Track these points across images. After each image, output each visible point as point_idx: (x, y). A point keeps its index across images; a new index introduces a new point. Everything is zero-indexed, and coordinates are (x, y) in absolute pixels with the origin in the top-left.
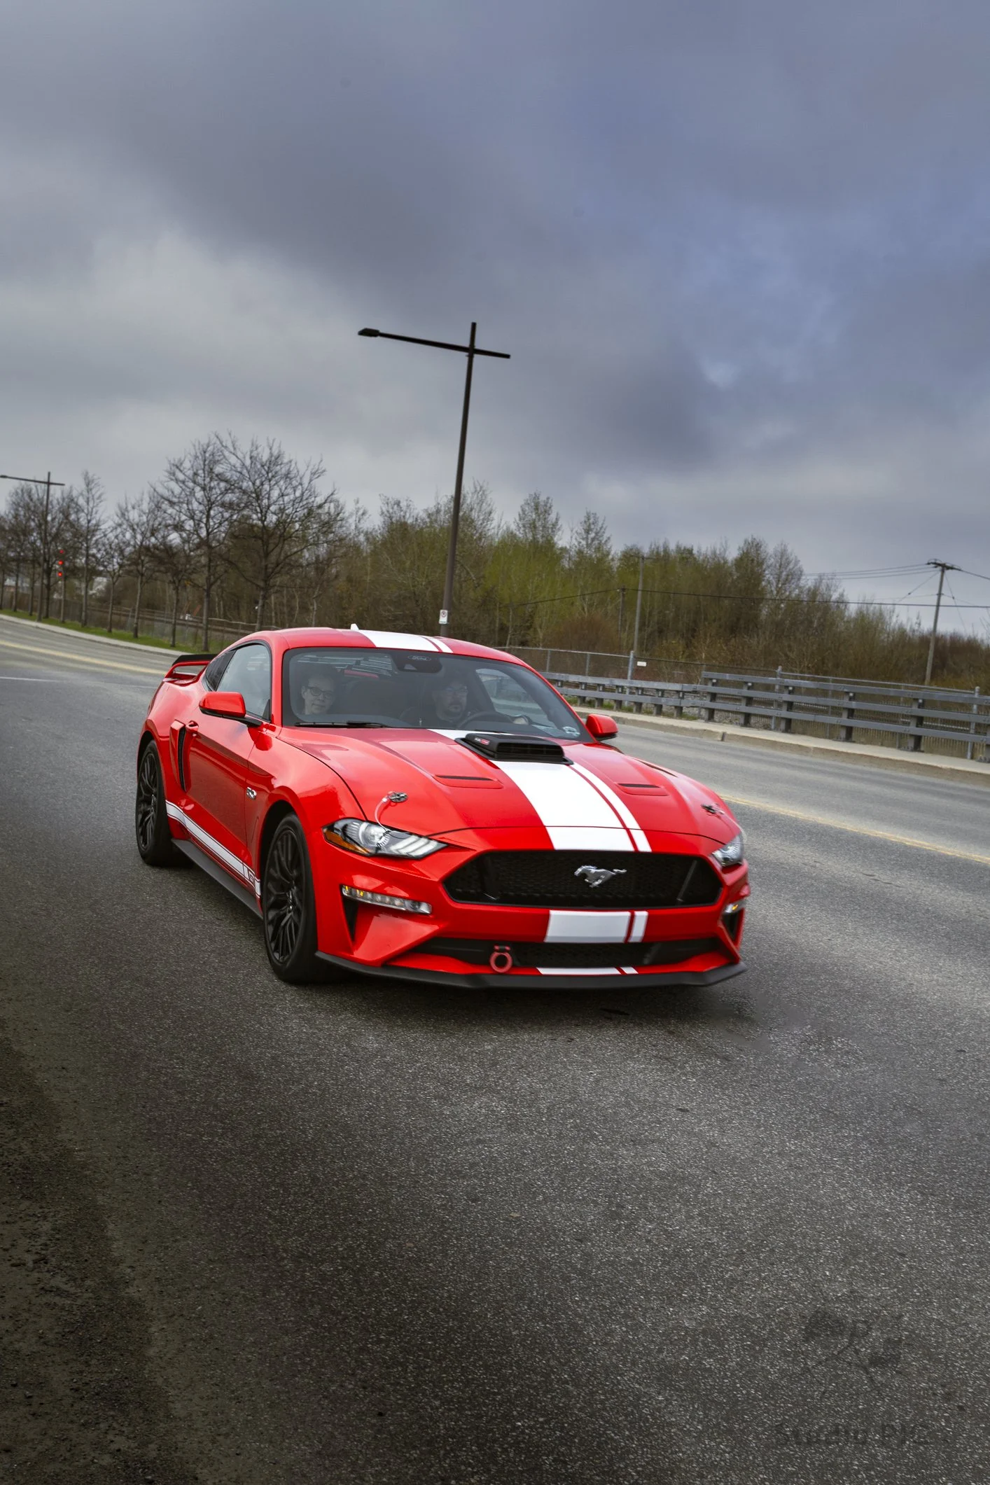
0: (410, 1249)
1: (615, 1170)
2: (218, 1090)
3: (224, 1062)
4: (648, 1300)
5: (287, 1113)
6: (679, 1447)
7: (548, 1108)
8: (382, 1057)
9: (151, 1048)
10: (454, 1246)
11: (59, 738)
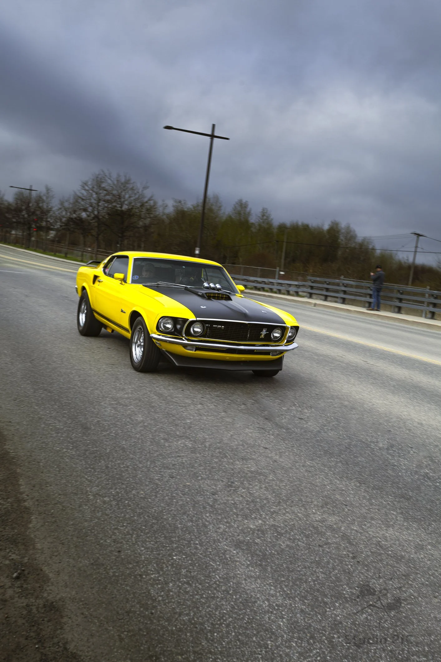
0: (142, 494)
1: (233, 470)
2: (73, 432)
3: (77, 422)
4: (237, 517)
5: (100, 442)
6: (239, 569)
7: (209, 445)
8: (143, 423)
10: (161, 494)
11: (27, 296)
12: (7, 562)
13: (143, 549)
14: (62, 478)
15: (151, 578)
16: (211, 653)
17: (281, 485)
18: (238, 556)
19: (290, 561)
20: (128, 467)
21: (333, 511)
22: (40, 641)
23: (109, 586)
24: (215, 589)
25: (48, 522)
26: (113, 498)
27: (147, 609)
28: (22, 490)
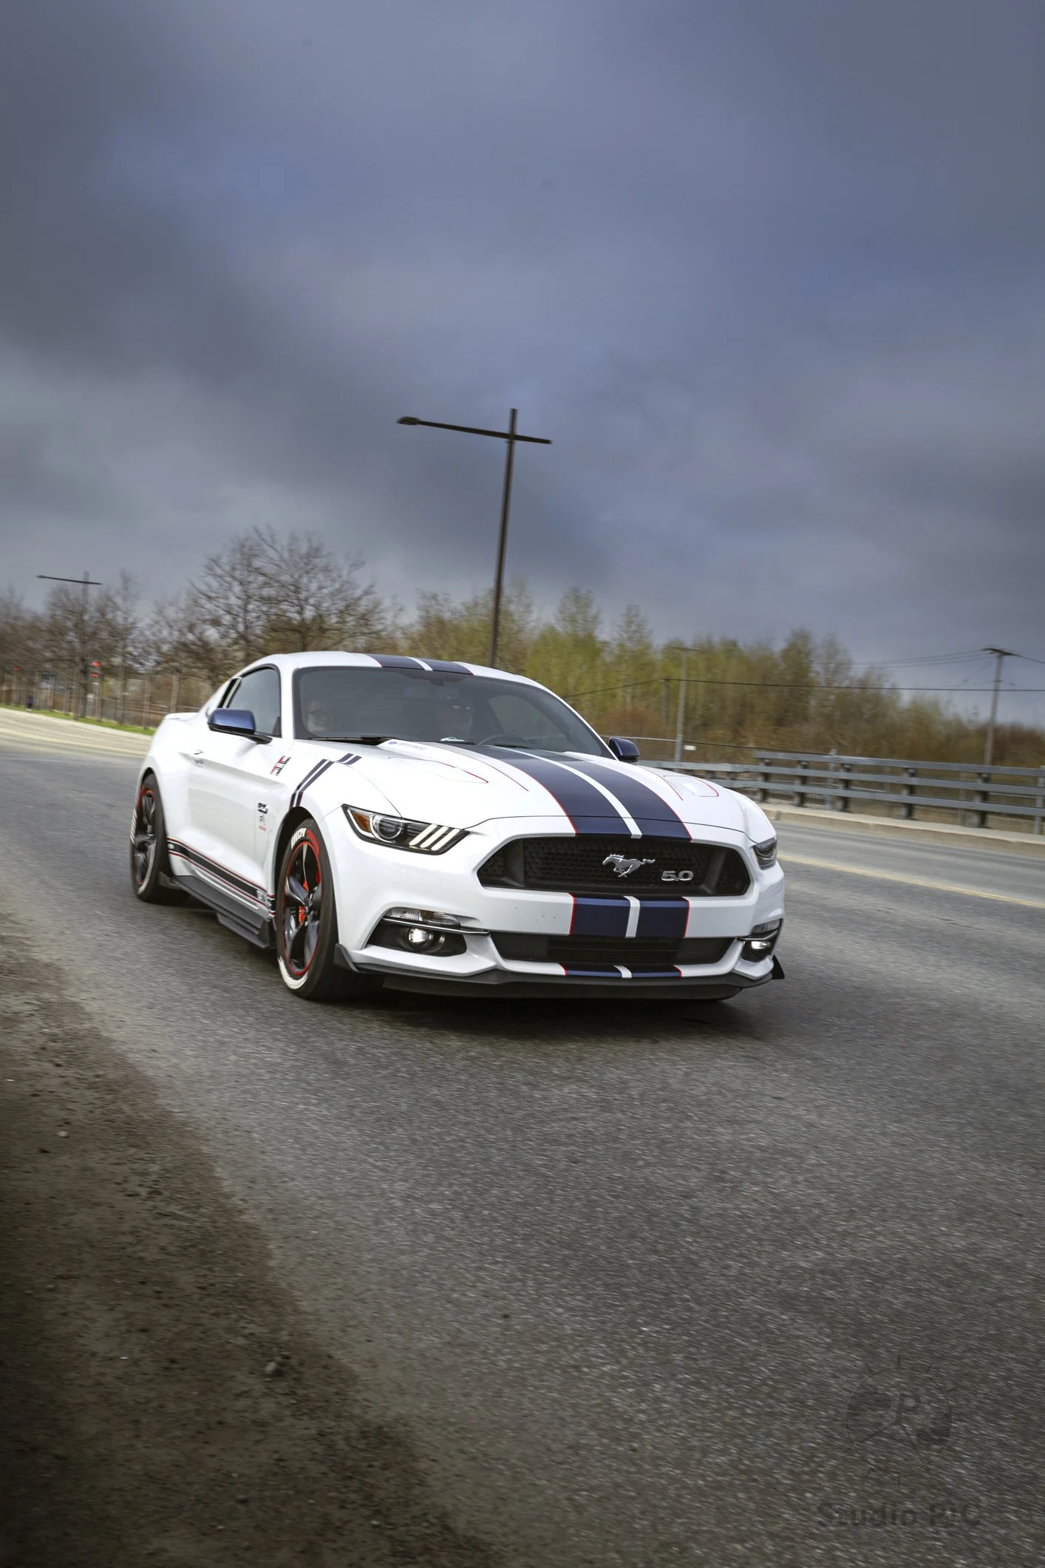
0: (516, 1196)
1: (714, 1145)
4: (761, 1245)
7: (640, 1095)
10: (560, 1195)
11: (111, 806)
12: (241, 1341)
13: (560, 1310)
14: (315, 1164)
15: (604, 1372)
16: (812, 1536)
17: (843, 1174)
18: (796, 1325)
19: (927, 1336)
20: (462, 1140)
21: (991, 1228)
22: (378, 1512)
23: (507, 1390)
24: (769, 1395)
25: (311, 1255)
26: (450, 1204)
27: (618, 1440)
28: (226, 1190)
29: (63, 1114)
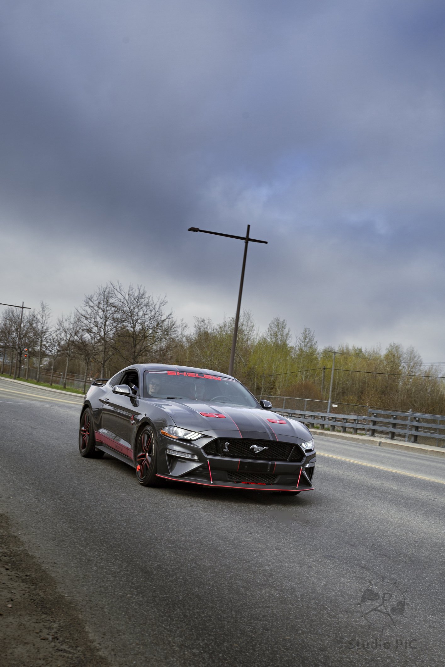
0: (236, 647)
1: (338, 623)
2: (133, 576)
3: (134, 566)
5: (168, 588)
7: (301, 595)
8: (213, 569)
9: (97, 558)
10: (258, 647)
11: (33, 428)
14: (135, 626)
26: (203, 650)
28: (91, 638)
29: (9, 595)
